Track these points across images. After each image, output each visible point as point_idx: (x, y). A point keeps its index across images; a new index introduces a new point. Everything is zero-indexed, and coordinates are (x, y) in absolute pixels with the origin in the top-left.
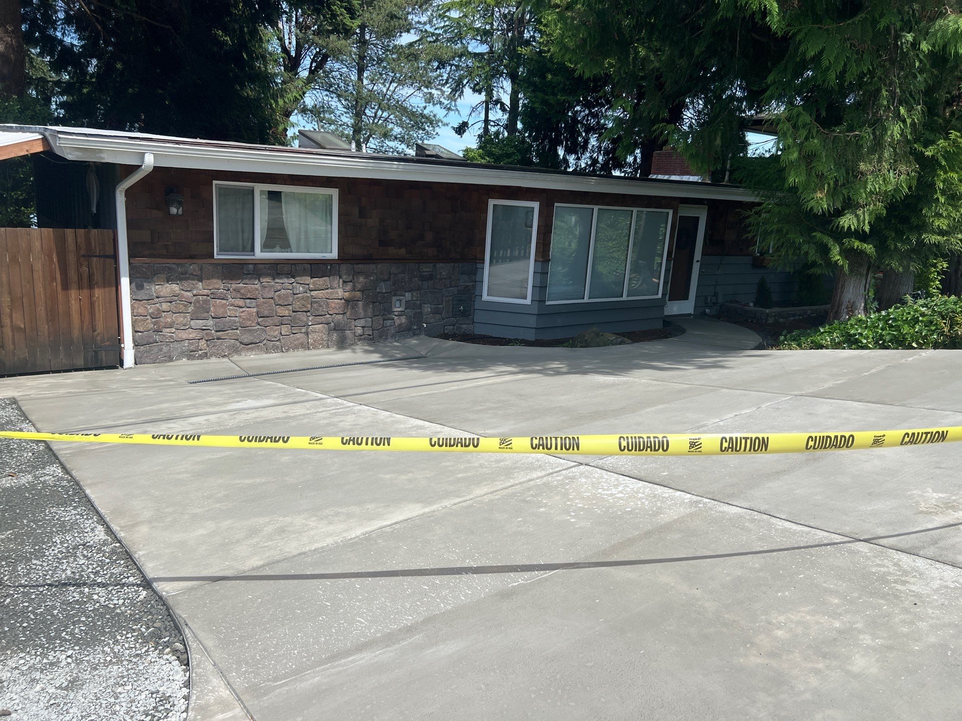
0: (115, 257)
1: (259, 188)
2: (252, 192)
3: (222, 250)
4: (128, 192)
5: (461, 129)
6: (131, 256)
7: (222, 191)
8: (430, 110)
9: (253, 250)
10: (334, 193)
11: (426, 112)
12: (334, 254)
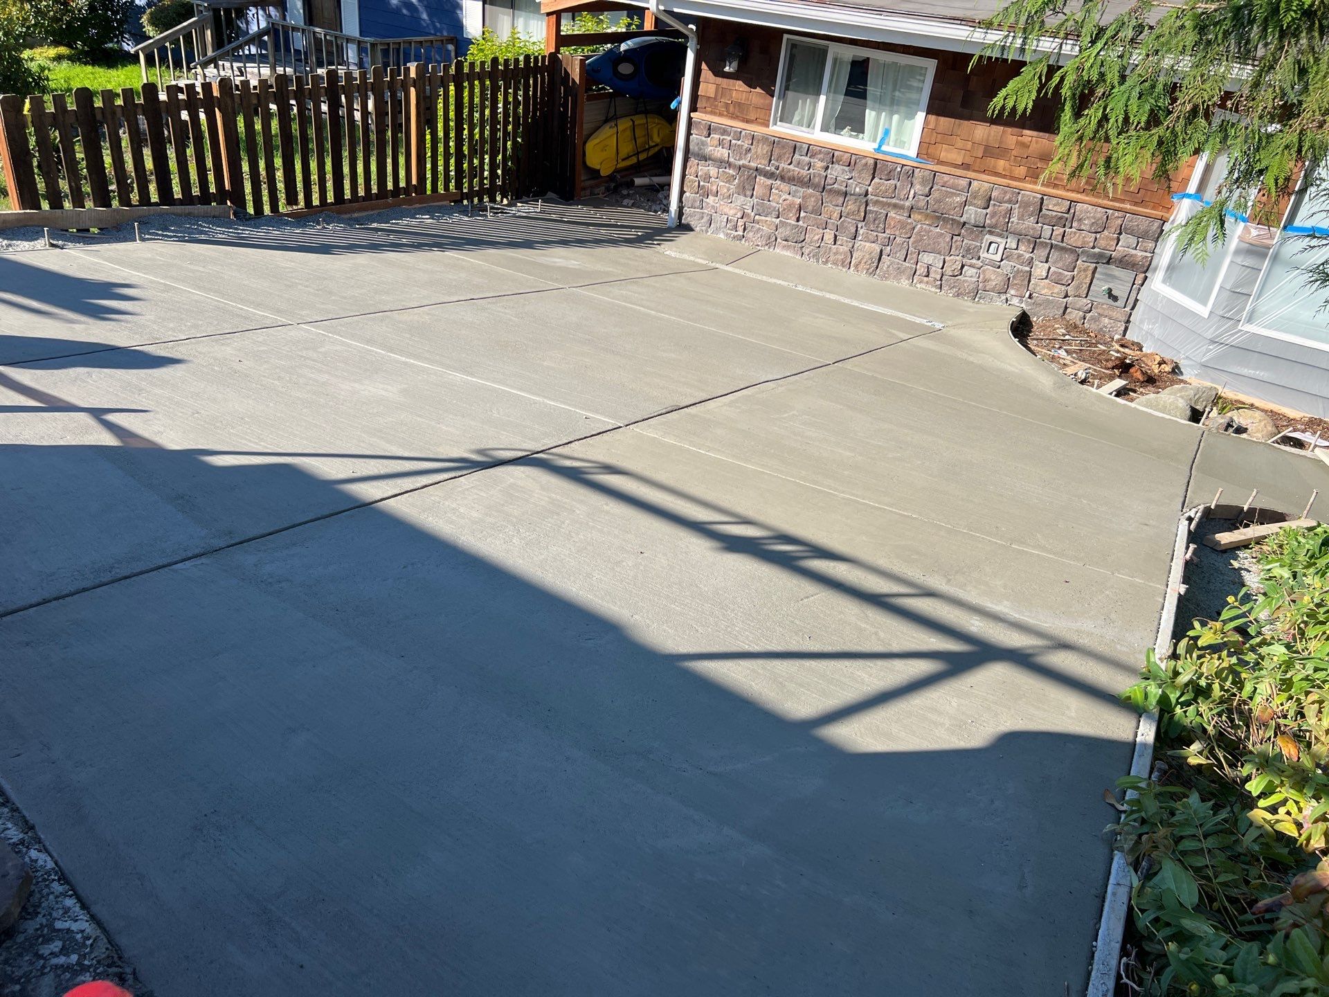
1: (832, 48)
2: (824, 52)
3: (781, 119)
6: (694, 109)
7: (793, 46)
10: (931, 65)
12: (913, 150)
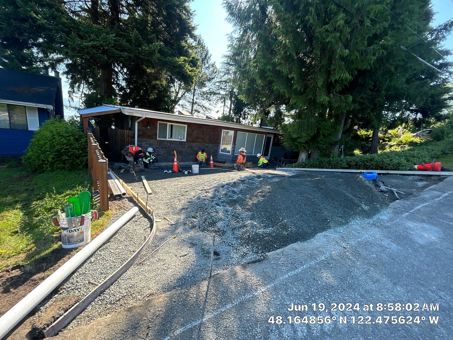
0: (134, 137)
1: (168, 124)
3: (159, 137)
4: (138, 123)
5: (217, 112)
6: (138, 137)
7: (160, 123)
8: (210, 107)
9: (166, 138)
10: (186, 126)
11: (209, 108)
12: (185, 140)
